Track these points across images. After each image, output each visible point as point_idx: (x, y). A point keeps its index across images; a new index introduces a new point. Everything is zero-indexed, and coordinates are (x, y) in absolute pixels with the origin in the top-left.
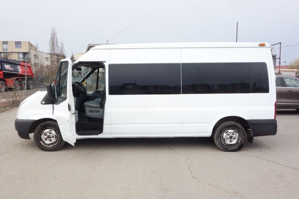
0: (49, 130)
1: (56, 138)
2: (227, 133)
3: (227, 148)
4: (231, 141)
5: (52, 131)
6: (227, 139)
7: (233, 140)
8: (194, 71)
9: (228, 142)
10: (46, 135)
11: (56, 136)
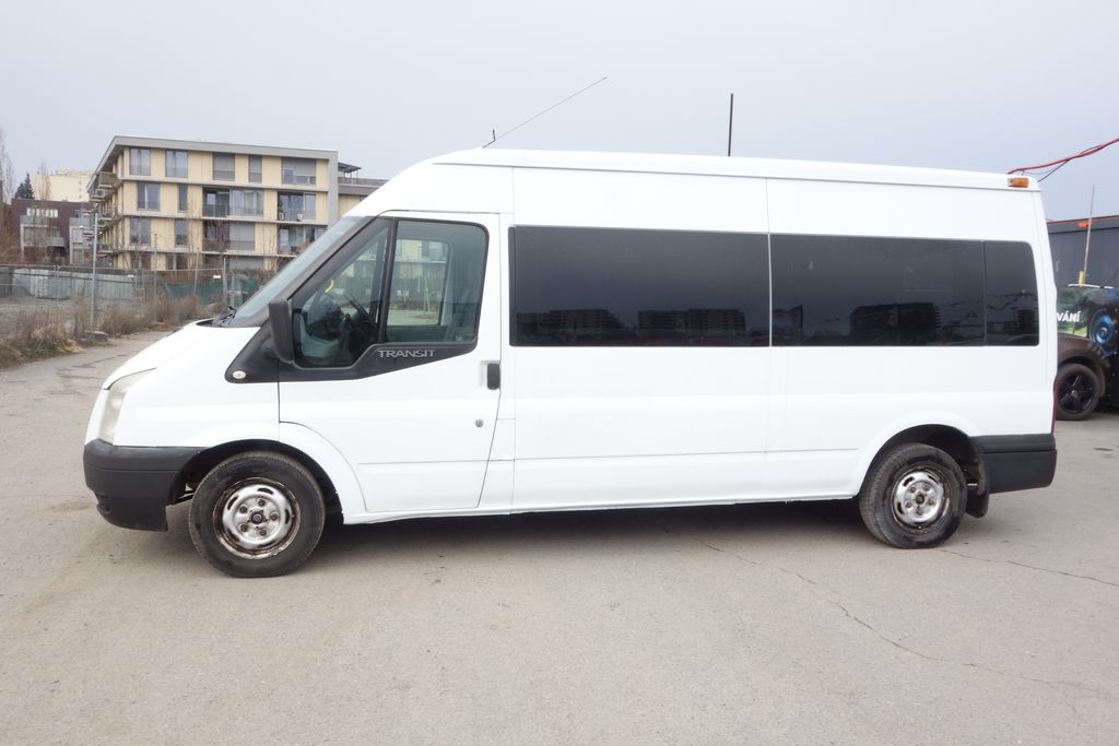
0: (260, 490)
1: (287, 522)
2: (910, 483)
4: (919, 512)
5: (271, 493)
6: (908, 506)
7: (927, 507)
8: (811, 266)
9: (910, 515)
10: (244, 510)
11: (287, 511)
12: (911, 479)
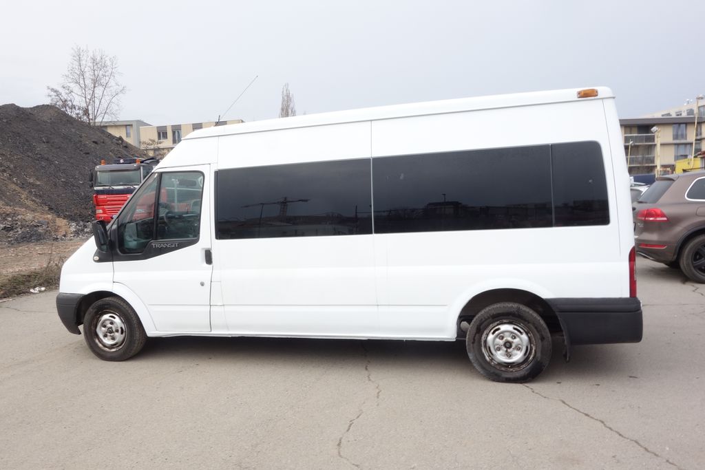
0: (110, 316)
1: (122, 333)
2: (497, 333)
3: (499, 374)
4: (509, 355)
5: (114, 318)
6: (499, 349)
7: (515, 351)
8: (402, 177)
9: (500, 357)
10: (105, 326)
11: (121, 328)
12: (498, 329)
